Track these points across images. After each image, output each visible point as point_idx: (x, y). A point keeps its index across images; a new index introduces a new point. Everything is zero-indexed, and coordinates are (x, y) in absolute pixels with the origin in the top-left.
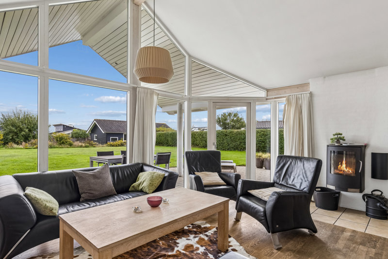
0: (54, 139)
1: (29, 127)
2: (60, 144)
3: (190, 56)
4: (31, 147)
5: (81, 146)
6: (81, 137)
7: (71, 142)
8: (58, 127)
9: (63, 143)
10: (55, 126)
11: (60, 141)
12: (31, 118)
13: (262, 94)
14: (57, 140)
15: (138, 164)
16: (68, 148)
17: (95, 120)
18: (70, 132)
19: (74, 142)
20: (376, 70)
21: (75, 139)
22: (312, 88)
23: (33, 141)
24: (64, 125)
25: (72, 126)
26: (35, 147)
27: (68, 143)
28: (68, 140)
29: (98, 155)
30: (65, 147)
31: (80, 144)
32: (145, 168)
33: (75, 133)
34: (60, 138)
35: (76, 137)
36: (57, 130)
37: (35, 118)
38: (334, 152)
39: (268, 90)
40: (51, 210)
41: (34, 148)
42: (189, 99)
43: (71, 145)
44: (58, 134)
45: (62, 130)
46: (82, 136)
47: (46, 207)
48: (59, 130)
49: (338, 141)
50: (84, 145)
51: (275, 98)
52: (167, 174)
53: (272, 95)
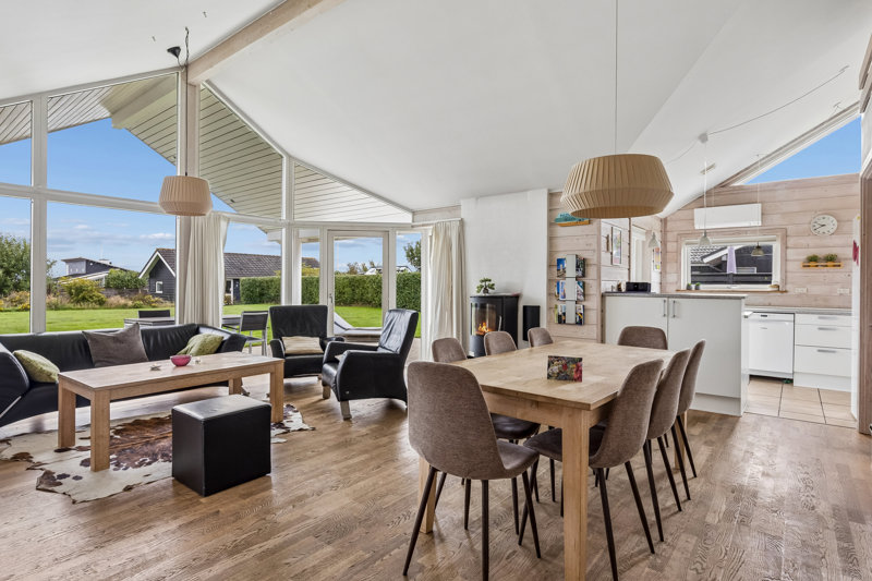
0: (63, 291)
1: (5, 264)
2: (78, 302)
3: (289, 156)
4: (10, 308)
5: (125, 306)
6: (127, 287)
7: (103, 296)
8: (74, 265)
9: (84, 299)
10: (67, 261)
11: (77, 295)
12: (10, 244)
13: (407, 218)
14: (71, 294)
15: (194, 325)
16: (94, 309)
17: (158, 250)
18: (103, 275)
19: (108, 297)
20: (529, 193)
21: (114, 291)
22: (464, 214)
23: (15, 295)
24: (88, 261)
25: (107, 263)
26: (20, 307)
27: (95, 299)
28: (96, 293)
29: (141, 317)
30: (88, 309)
31: (122, 301)
32: (202, 330)
33: (114, 279)
34: (77, 289)
35: (117, 288)
36: (72, 273)
37: (19, 246)
38: (476, 306)
39: (414, 213)
40: (49, 375)
41: (18, 311)
42: (289, 224)
43: (101, 303)
44: (72, 281)
45: (84, 271)
46: (132, 286)
47: (42, 371)
48: (77, 271)
49: (486, 291)
50: (130, 303)
51: (423, 225)
52: (226, 337)
53: (420, 220)
